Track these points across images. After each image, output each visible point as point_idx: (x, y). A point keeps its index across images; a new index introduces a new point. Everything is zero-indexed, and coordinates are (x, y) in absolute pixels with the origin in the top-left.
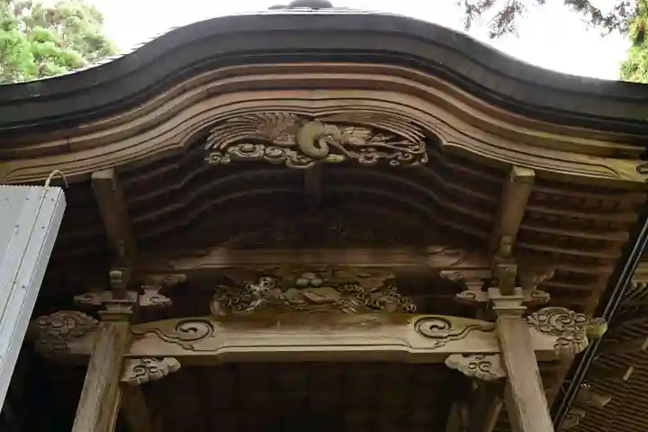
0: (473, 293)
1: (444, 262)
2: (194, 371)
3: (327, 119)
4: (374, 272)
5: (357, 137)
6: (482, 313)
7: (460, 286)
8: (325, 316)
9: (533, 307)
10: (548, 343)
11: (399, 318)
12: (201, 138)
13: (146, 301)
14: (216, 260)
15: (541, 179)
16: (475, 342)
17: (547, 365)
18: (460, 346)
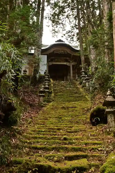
0: (69, 61)
1: (68, 58)
2: (52, 65)
3: (61, 50)
4: (63, 59)
5: (63, 52)
6: (69, 62)
7: (68, 60)
8: (60, 62)
9: (72, 62)
10: (73, 64)
11: (64, 62)
12: (54, 51)
13: (49, 60)
14: (53, 58)
15: (73, 55)
16: (69, 64)
17: (73, 66)
18: (68, 64)
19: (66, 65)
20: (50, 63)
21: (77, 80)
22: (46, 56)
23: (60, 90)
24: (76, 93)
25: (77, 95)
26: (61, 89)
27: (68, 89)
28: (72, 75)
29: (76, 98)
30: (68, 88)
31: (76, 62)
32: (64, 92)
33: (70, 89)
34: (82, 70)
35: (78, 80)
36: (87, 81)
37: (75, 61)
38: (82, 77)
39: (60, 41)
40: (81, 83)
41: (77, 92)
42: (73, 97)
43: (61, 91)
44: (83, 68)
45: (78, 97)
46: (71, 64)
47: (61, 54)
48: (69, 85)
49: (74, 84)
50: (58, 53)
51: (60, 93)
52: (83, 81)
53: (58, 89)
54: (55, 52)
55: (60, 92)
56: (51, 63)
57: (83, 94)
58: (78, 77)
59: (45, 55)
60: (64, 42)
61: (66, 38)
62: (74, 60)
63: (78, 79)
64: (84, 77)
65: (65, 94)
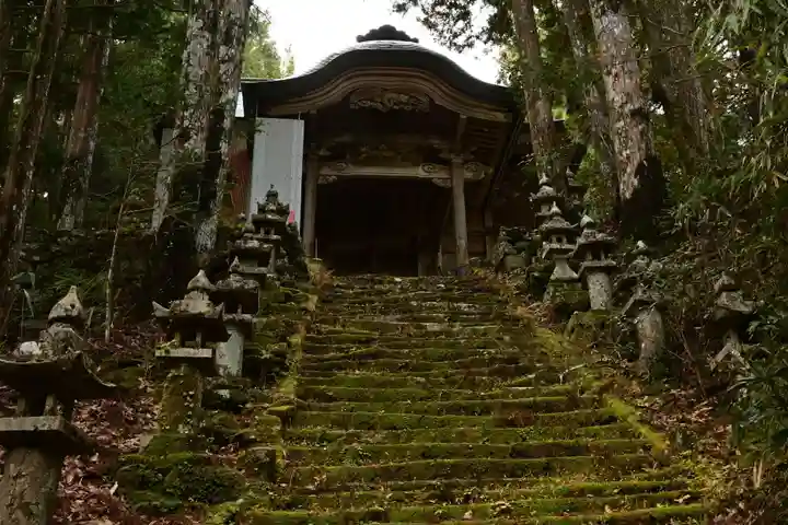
0: (446, 155)
4: (408, 144)
12: (347, 97)
16: (443, 175)
18: (438, 175)
19: (427, 182)
20: (325, 171)
21: (501, 267)
22: (298, 126)
23: (368, 342)
24: (510, 368)
25: (518, 390)
26: (376, 335)
27: (436, 334)
28: (462, 243)
29: (512, 423)
30: (440, 321)
31: (487, 164)
32: (400, 362)
33: (449, 334)
34: (537, 188)
35: (511, 261)
36: (596, 263)
37: (482, 157)
38: (547, 236)
39: (387, 32)
40: (536, 287)
41: (513, 360)
42: (486, 410)
43: (374, 347)
44: (544, 179)
45: (534, 407)
46: (457, 178)
47: (392, 111)
48: (443, 299)
49: (479, 290)
50: (376, 110)
51: (361, 366)
52: (550, 270)
53: (354, 330)
54: (356, 103)
55: (361, 361)
56: (330, 174)
57: (574, 375)
58: (512, 242)
59: (294, 117)
60: (410, 43)
61: (423, 16)
62: (472, 153)
63: (506, 254)
64: (559, 241)
65: (402, 384)
